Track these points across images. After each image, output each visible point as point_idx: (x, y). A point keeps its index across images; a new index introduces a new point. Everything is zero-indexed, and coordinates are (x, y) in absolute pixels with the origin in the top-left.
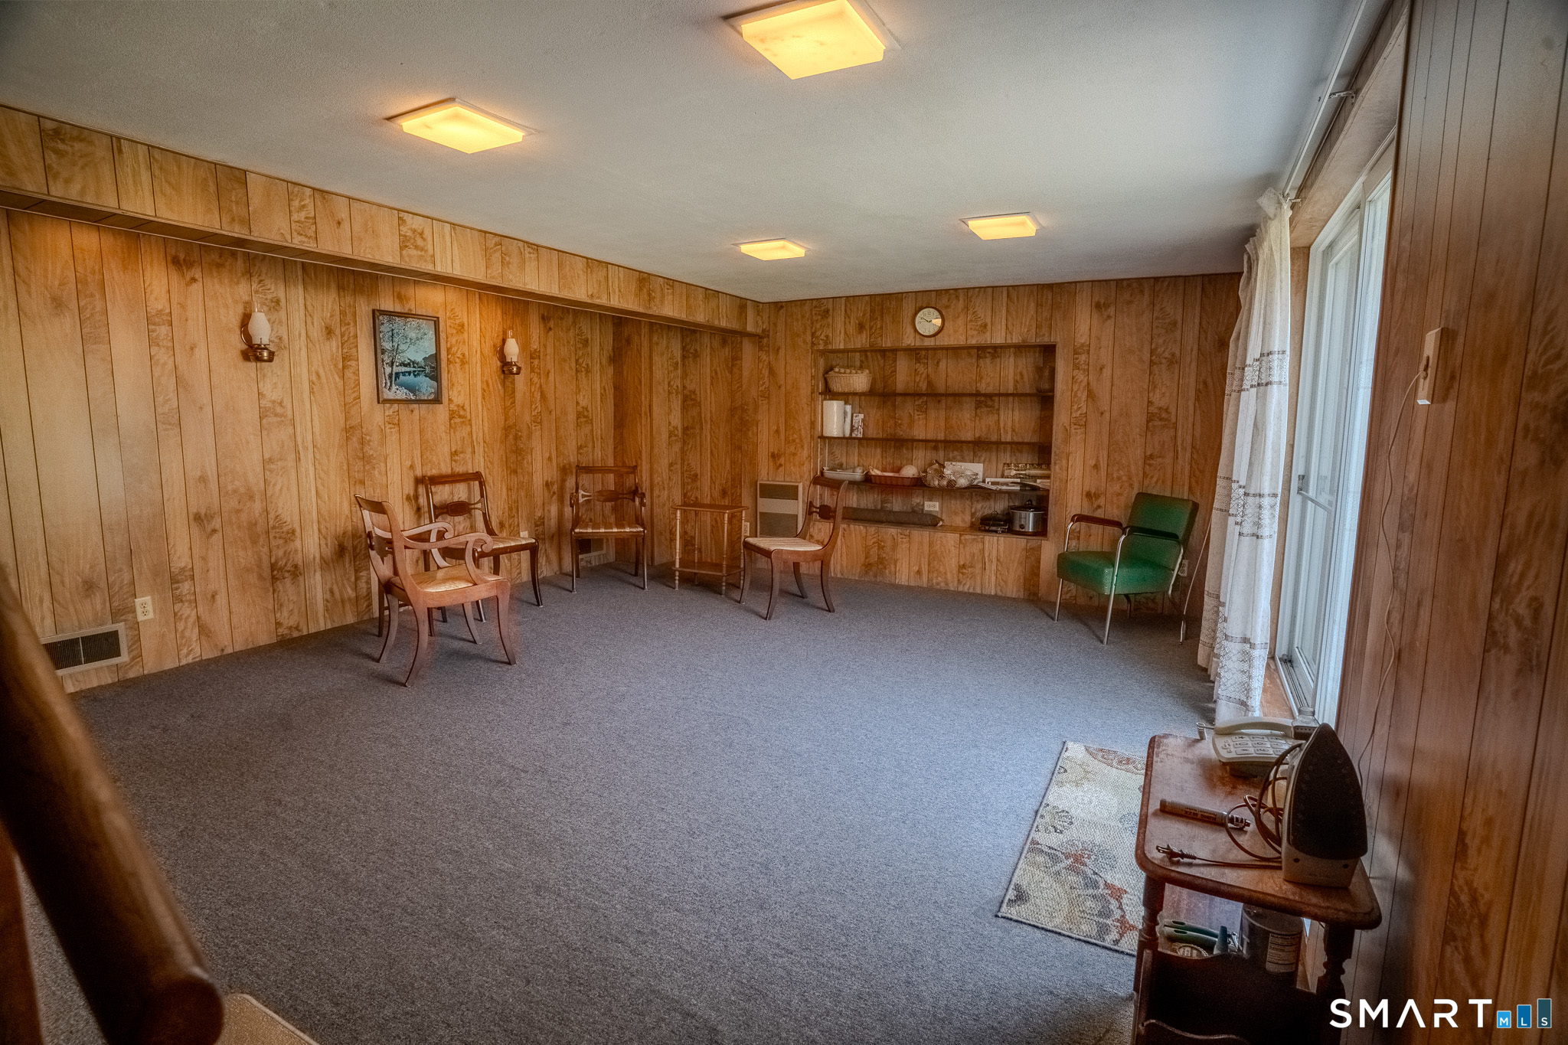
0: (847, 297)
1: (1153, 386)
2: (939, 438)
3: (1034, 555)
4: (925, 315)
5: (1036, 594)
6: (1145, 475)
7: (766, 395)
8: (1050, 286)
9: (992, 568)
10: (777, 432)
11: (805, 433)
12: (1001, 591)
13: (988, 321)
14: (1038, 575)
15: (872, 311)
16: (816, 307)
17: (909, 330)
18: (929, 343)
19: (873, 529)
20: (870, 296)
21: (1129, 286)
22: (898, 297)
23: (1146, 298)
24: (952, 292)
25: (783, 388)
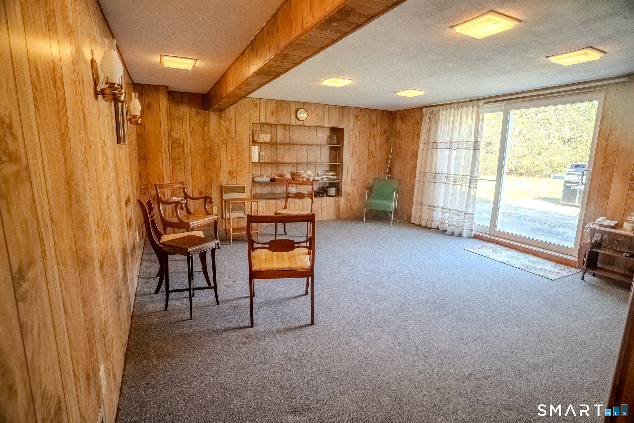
0: (266, 99)
1: (370, 144)
2: (294, 162)
3: (338, 202)
4: (300, 112)
5: (339, 217)
6: (368, 173)
7: (225, 142)
8: (342, 107)
9: (324, 210)
10: (232, 160)
11: (247, 160)
12: (328, 218)
13: (323, 117)
14: (339, 210)
15: (278, 107)
16: (251, 101)
17: (293, 117)
18: (301, 123)
19: (280, 201)
20: (277, 100)
21: (364, 110)
22: (289, 103)
23: (368, 115)
24: (309, 104)
25: (234, 139)
